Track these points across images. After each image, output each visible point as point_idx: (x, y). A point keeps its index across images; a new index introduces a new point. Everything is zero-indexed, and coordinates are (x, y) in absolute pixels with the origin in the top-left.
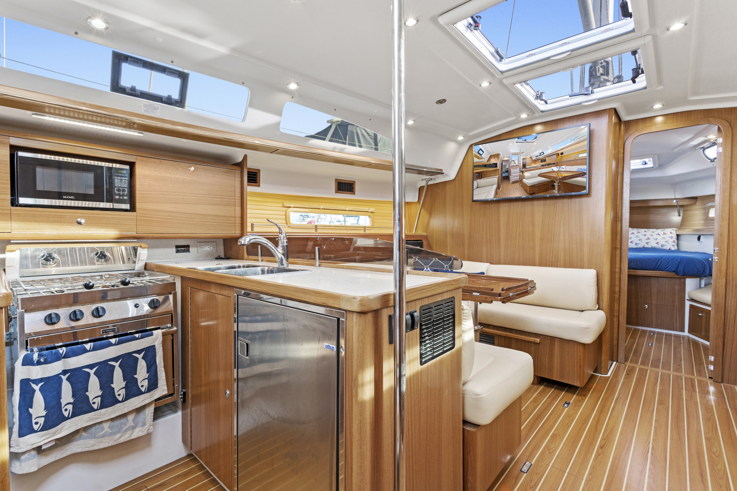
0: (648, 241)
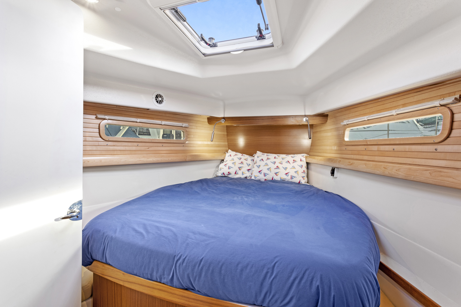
0: (277, 171)
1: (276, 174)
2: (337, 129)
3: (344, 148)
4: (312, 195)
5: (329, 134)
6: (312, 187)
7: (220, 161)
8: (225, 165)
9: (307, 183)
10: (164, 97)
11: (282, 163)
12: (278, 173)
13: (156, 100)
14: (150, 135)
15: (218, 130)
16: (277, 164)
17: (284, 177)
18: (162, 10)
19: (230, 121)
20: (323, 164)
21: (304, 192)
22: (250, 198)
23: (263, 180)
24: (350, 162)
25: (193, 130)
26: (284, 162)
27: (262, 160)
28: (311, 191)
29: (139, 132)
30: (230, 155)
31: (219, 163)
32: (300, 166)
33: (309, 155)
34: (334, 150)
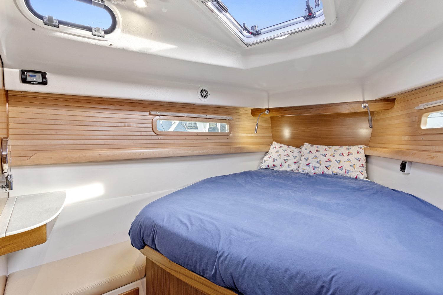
0: (328, 164)
1: (327, 167)
2: (410, 115)
3: (420, 138)
4: (375, 194)
5: (397, 121)
6: (373, 183)
7: (265, 153)
8: (270, 157)
9: (366, 178)
10: (208, 92)
11: (334, 155)
12: (329, 167)
13: (201, 94)
14: (197, 129)
15: (262, 122)
16: (328, 157)
17: (337, 171)
18: (204, 3)
19: (274, 112)
20: (389, 157)
21: (364, 189)
22: (298, 193)
23: (312, 174)
24: (430, 155)
25: (236, 123)
26: (337, 154)
27: (311, 152)
28: (373, 188)
29: (188, 126)
30: (275, 147)
31: (263, 155)
32: (357, 160)
33: (369, 147)
34: (405, 140)
